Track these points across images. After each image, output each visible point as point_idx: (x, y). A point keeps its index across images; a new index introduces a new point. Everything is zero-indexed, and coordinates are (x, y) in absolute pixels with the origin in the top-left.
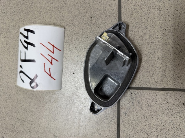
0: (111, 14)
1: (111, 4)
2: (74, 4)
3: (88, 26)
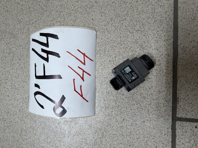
0: (163, 18)
1: (163, 5)
2: (109, 3)
3: (128, 33)
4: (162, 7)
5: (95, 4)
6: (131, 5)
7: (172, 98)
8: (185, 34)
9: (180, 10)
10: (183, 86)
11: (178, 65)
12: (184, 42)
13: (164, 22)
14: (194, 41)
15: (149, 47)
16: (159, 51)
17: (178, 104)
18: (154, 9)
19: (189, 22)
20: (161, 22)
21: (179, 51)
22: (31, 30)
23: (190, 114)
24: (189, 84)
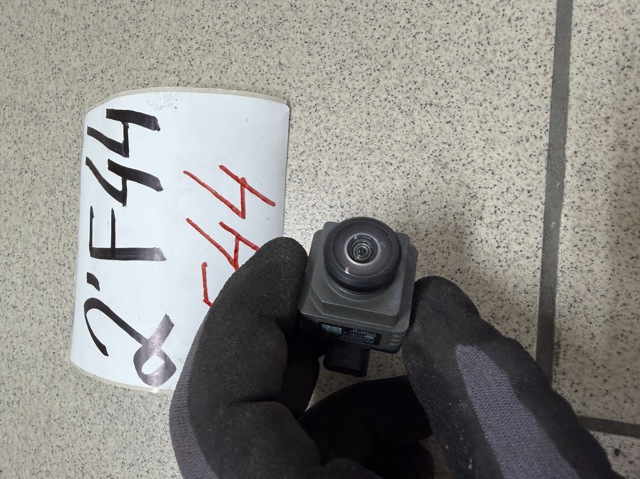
2: (335, 11)
3: (395, 113)
4: (513, 23)
5: (291, 13)
6: (408, 15)
7: (535, 344)
8: (593, 119)
9: (579, 32)
10: (576, 305)
11: (561, 228)
12: (586, 146)
13: (517, 77)
14: (624, 144)
15: (464, 161)
16: (497, 177)
17: (557, 365)
18: (485, 31)
19: (611, 77)
20: (508, 76)
21: (568, 178)
22: (88, 98)
23: (599, 404)
24: (598, 297)
